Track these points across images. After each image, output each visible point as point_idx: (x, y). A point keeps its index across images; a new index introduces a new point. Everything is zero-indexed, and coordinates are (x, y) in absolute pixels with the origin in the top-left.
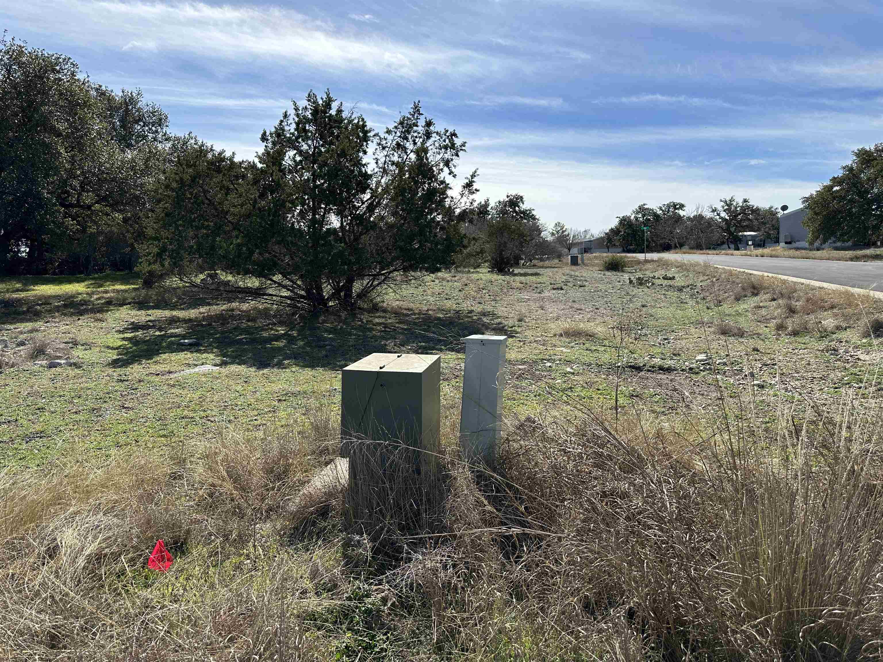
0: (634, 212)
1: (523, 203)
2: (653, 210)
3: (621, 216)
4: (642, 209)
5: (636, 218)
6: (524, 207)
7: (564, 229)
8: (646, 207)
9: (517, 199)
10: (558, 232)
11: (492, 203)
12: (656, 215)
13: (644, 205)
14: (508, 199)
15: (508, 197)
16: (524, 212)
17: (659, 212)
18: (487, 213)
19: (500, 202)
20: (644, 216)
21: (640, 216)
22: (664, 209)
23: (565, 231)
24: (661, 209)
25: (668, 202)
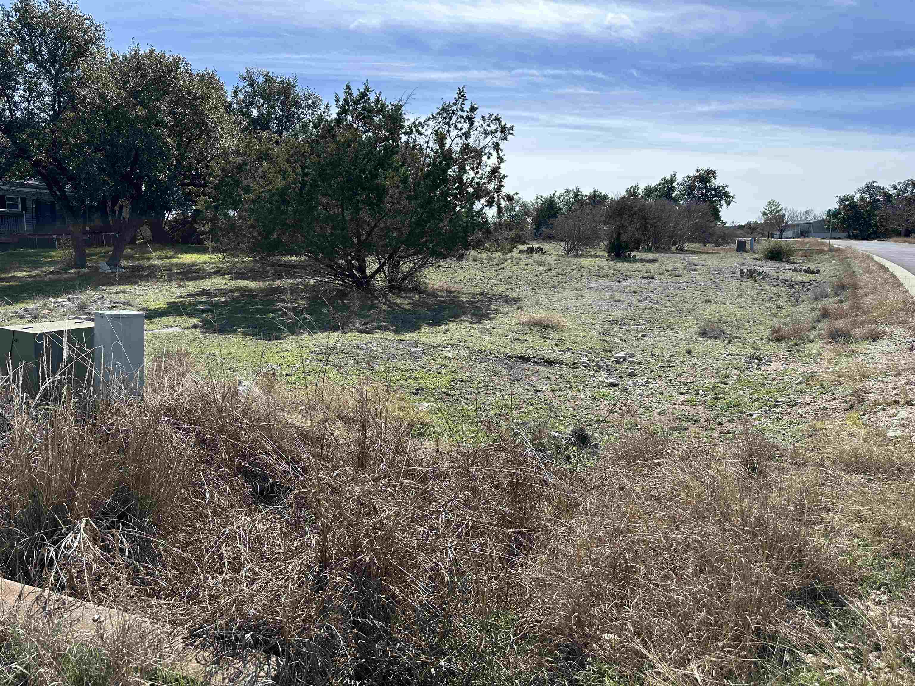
0: (859, 191)
1: (715, 179)
2: (883, 189)
3: (842, 195)
4: (870, 187)
5: (862, 199)
6: (717, 182)
7: (779, 209)
8: (875, 185)
9: (708, 174)
10: (771, 212)
11: (679, 179)
12: (887, 196)
13: (874, 182)
14: (698, 174)
15: (697, 171)
16: (714, 189)
17: (892, 192)
18: (672, 189)
19: (689, 177)
20: (871, 196)
21: (867, 195)
22: (898, 187)
23: (781, 210)
24: (895, 187)
25: (906, 180)
